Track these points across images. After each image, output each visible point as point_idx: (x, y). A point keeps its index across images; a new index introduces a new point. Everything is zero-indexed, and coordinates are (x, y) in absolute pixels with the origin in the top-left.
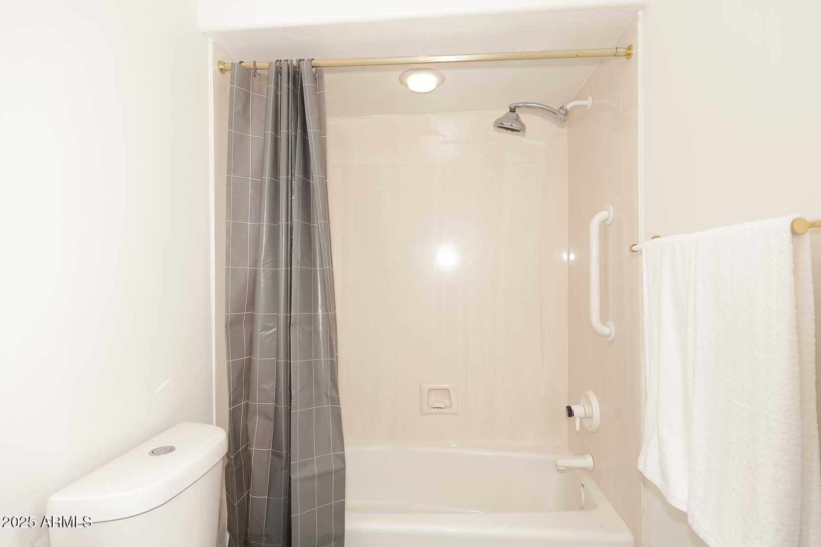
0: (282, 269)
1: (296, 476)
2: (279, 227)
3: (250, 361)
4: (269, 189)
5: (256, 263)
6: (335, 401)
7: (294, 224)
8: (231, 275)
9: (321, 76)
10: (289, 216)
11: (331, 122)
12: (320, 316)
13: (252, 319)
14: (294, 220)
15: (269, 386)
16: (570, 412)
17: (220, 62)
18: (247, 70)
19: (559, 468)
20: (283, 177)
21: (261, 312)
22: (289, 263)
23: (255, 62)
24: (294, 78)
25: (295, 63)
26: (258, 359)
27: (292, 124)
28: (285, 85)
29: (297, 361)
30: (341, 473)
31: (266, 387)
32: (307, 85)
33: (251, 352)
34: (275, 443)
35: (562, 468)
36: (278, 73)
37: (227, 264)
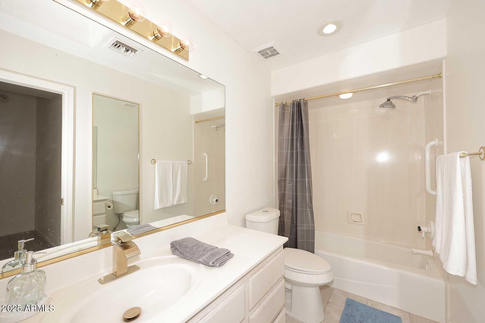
0: (295, 165)
1: (299, 228)
2: (293, 152)
3: (284, 193)
4: (290, 141)
5: (286, 164)
6: (311, 208)
7: (298, 151)
8: (280, 167)
9: (307, 103)
10: (297, 149)
11: (310, 111)
12: (307, 180)
13: (285, 180)
14: (298, 150)
15: (290, 201)
16: (419, 229)
17: (276, 104)
18: (284, 105)
19: (414, 253)
20: (295, 137)
21: (288, 178)
22: (297, 163)
23: (286, 102)
24: (298, 105)
25: (299, 100)
26: (287, 192)
27: (298, 120)
28: (295, 109)
29: (299, 194)
30: (313, 231)
31: (289, 201)
32: (302, 107)
33: (284, 191)
34: (292, 219)
35: (415, 253)
36: (294, 104)
37: (279, 164)
